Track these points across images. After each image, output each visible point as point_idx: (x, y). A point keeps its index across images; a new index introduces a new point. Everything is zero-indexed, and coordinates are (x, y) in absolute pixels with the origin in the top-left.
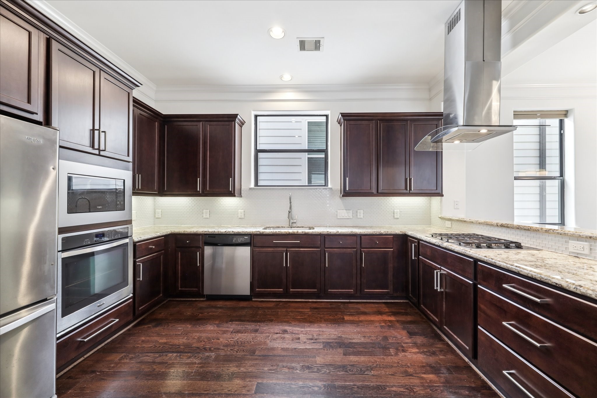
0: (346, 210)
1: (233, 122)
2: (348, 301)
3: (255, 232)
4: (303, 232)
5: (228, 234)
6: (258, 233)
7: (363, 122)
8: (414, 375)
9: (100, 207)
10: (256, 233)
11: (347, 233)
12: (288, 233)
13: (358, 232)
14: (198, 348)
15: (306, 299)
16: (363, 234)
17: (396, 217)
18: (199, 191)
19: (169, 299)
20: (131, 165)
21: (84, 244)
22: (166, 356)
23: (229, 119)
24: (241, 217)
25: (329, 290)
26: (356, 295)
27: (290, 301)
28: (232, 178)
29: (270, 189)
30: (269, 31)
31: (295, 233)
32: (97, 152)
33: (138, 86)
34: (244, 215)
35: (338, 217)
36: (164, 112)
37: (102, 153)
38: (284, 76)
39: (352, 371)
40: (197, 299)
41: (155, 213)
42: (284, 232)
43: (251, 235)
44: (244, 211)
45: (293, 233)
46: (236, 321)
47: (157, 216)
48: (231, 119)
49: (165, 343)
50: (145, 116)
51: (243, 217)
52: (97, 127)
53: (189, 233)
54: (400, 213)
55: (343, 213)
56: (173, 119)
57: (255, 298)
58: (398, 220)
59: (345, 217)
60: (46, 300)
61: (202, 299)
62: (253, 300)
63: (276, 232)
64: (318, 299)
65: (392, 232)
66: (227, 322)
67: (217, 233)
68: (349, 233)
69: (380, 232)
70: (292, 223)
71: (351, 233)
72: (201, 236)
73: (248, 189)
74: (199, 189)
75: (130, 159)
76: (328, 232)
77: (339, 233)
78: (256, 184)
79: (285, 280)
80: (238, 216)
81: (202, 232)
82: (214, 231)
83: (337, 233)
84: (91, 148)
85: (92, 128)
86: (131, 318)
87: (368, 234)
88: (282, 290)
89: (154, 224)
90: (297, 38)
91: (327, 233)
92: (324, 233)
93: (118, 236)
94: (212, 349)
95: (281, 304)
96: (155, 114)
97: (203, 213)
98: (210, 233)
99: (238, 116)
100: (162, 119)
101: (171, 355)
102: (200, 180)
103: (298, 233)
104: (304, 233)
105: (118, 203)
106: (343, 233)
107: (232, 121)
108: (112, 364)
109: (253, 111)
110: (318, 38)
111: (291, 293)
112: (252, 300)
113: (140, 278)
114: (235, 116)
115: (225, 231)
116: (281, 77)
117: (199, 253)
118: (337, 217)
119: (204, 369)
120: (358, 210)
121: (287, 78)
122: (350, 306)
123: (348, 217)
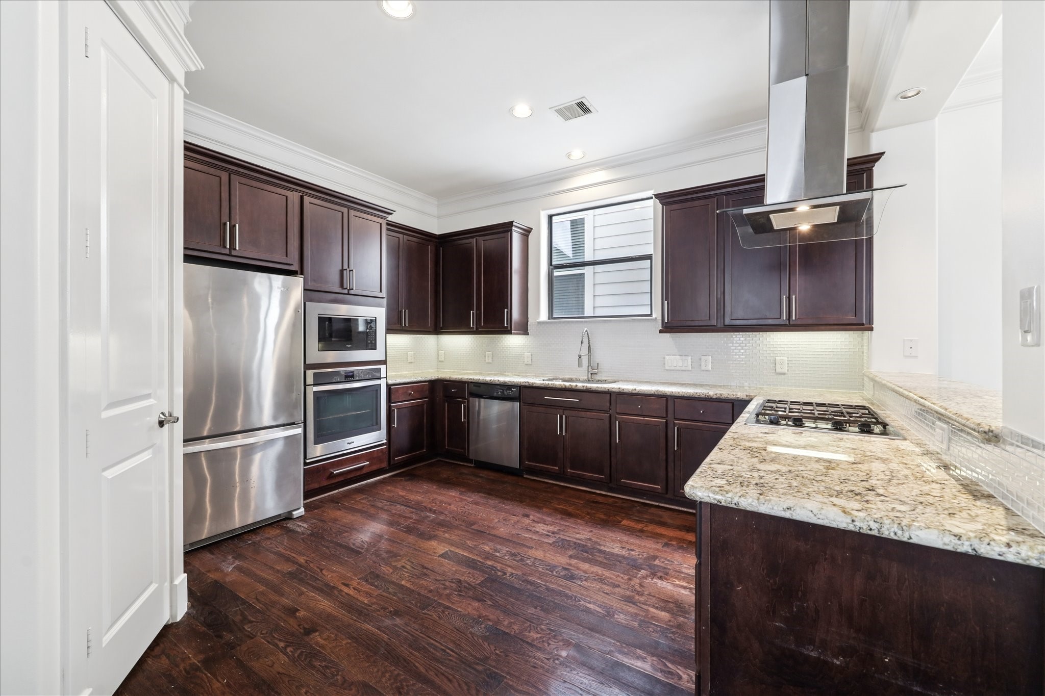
0: (680, 356)
1: (509, 233)
2: (657, 504)
3: (523, 382)
4: (583, 386)
5: (493, 383)
6: (527, 384)
7: (697, 203)
8: (638, 604)
9: (349, 346)
10: (524, 384)
11: (649, 393)
12: (564, 387)
13: (668, 391)
14: (425, 507)
15: (592, 488)
16: (676, 395)
17: (778, 370)
18: (473, 328)
19: (438, 459)
20: (385, 301)
21: (334, 381)
22: (395, 506)
23: (505, 229)
24: (528, 363)
25: (622, 480)
26: (667, 496)
27: (570, 487)
28: (508, 309)
29: (564, 322)
30: (511, 110)
31: (573, 387)
32: (346, 291)
33: (392, 214)
34: (532, 360)
35: (667, 368)
36: (437, 231)
37: (351, 292)
38: (572, 153)
39: (559, 573)
40: (465, 464)
41: (438, 355)
42: (559, 385)
43: (520, 387)
44: (532, 355)
45: (570, 387)
46: (484, 493)
47: (440, 360)
48: (507, 229)
49: (403, 496)
50: (414, 242)
51: (530, 363)
52: (346, 267)
53: (454, 380)
54: (788, 364)
55: (674, 361)
56: (451, 238)
57: (527, 474)
58: (783, 377)
59: (678, 368)
60: (294, 424)
61: (469, 465)
62: (525, 476)
63: (549, 384)
64: (610, 492)
65: (729, 396)
66: (473, 492)
67: (482, 382)
68: (653, 392)
69: (708, 395)
70: (592, 374)
71: (656, 393)
72: (466, 385)
73: (537, 324)
74: (473, 325)
75: (384, 294)
76: (619, 388)
77: (636, 392)
78: (551, 316)
79: (560, 455)
80: (524, 362)
81: (467, 379)
82: (479, 379)
83: (634, 392)
84: (340, 288)
85: (341, 268)
86: (384, 465)
87: (686, 396)
88: (557, 468)
89: (438, 369)
90: (550, 108)
91: (617, 390)
92: (613, 390)
93: (369, 376)
94: (437, 511)
95: (555, 488)
96: (426, 237)
97: (485, 356)
98: (475, 381)
99: (514, 223)
100: (437, 240)
101: (399, 506)
102: (473, 313)
103: (577, 388)
104: (585, 388)
105: (369, 342)
106: (643, 392)
107: (507, 231)
108: (353, 500)
109: (542, 210)
110: (578, 99)
111: (569, 474)
112: (522, 476)
113: (394, 425)
114: (510, 224)
115: (491, 379)
116: (569, 156)
117: (464, 406)
118: (665, 367)
119: (415, 525)
120: (703, 357)
121: (577, 155)
122: (653, 510)
123: (683, 368)
